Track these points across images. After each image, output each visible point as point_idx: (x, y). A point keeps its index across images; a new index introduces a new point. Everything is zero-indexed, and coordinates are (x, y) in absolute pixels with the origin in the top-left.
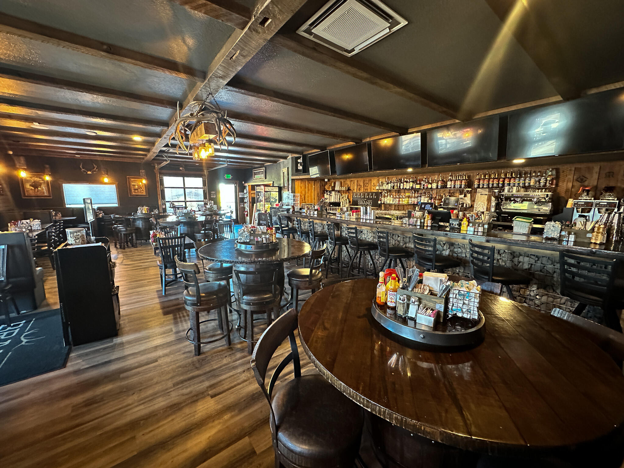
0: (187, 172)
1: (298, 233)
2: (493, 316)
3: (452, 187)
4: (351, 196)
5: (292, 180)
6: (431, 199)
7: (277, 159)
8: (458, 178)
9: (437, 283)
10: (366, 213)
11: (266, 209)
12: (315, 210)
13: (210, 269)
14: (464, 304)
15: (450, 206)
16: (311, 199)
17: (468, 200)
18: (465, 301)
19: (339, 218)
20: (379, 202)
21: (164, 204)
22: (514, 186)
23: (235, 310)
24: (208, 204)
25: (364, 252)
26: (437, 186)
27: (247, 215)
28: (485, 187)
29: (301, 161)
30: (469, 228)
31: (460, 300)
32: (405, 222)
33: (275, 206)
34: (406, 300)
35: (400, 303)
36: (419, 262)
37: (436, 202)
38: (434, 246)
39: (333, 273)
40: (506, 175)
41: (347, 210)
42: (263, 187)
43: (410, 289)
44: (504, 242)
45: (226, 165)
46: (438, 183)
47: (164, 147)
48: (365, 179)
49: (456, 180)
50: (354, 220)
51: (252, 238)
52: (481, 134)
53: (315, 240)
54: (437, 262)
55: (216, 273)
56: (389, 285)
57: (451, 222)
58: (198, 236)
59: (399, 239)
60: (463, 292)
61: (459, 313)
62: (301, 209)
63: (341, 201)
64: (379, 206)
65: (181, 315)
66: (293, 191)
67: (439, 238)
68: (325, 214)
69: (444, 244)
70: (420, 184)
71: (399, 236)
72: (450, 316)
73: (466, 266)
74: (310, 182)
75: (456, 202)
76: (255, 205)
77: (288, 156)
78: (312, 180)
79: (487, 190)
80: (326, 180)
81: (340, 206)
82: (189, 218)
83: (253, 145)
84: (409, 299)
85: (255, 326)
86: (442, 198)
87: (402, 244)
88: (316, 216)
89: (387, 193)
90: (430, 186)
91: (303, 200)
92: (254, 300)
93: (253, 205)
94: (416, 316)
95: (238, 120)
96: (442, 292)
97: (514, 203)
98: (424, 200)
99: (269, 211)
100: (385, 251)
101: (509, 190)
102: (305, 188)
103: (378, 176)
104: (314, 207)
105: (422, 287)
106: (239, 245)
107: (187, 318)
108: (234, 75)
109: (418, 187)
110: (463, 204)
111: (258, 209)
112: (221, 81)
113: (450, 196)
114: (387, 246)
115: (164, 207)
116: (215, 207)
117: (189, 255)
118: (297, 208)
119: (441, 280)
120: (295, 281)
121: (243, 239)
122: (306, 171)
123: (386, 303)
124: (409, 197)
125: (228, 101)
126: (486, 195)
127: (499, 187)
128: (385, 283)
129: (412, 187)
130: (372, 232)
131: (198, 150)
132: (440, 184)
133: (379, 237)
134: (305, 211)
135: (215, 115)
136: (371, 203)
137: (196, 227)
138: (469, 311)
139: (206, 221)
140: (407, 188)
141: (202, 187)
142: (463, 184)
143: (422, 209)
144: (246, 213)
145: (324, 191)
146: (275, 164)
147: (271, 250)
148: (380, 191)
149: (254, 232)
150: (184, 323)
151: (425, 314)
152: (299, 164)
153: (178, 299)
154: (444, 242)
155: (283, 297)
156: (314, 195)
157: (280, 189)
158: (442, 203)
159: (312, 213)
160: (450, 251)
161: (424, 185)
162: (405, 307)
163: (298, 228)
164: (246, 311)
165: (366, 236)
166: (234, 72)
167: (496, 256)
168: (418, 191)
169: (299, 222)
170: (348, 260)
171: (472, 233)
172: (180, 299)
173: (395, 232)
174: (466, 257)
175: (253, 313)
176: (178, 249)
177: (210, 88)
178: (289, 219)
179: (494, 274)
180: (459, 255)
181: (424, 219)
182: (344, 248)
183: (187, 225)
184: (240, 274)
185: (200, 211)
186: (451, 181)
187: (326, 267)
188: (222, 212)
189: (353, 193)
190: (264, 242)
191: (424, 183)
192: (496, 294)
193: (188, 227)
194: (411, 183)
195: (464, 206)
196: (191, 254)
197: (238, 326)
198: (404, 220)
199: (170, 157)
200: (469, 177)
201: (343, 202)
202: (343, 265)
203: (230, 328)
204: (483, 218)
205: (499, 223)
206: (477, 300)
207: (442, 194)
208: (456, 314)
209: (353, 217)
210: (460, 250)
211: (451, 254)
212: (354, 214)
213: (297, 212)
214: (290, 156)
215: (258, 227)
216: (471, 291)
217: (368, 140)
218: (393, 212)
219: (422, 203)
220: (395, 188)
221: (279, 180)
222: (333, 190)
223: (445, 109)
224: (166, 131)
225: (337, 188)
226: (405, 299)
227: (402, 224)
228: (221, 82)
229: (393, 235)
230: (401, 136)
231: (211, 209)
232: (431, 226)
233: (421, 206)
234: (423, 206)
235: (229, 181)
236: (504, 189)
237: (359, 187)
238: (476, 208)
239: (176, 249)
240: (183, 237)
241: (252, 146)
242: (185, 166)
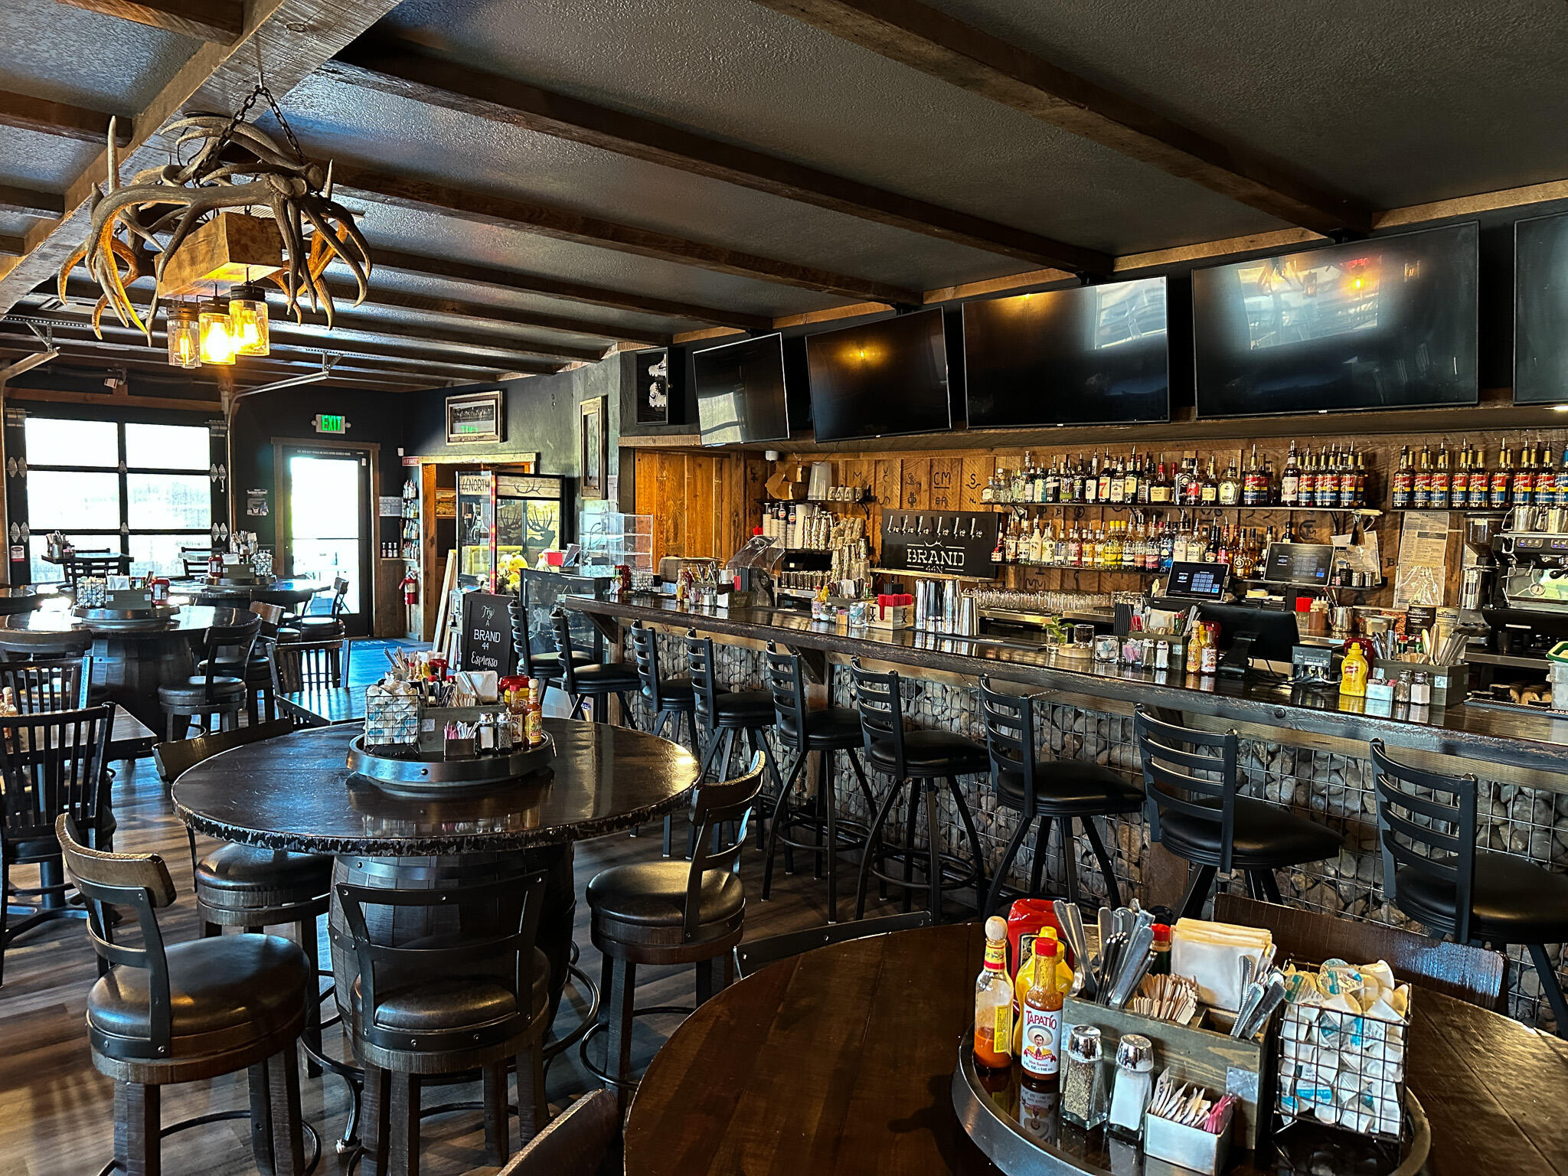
0: (138, 400)
1: (646, 691)
2: (1468, 1109)
3: (1303, 501)
4: (878, 527)
5: (624, 451)
6: (1216, 550)
7: (558, 359)
8: (1327, 463)
9: (1230, 972)
10: (939, 610)
11: (501, 572)
12: (722, 589)
13: (223, 870)
14: (1343, 1067)
15: (1295, 582)
16: (706, 539)
17: (1366, 558)
18: (1345, 1056)
19: (823, 628)
20: (997, 557)
21: (20, 542)
22: (1551, 504)
23: (337, 1067)
24: (233, 547)
25: (930, 782)
26: (1241, 495)
27: (415, 598)
28: (1436, 503)
29: (664, 373)
30: (1371, 687)
31: (1328, 1049)
32: (1104, 656)
33: (542, 565)
34: (1099, 1050)
35: (1076, 1064)
36: (1167, 833)
37: (1239, 560)
38: (1229, 768)
39: (797, 873)
40: (1517, 457)
41: (858, 597)
42: (487, 476)
43: (1117, 1000)
44: (1513, 753)
45: (323, 376)
46: (1243, 482)
47: (36, 290)
48: (936, 456)
49: (1315, 473)
50: (888, 639)
51: (430, 726)
52: (1411, 279)
53: (716, 724)
54: (1239, 836)
55: (252, 889)
56: (1026, 973)
57: (1297, 658)
58: (177, 699)
59: (1079, 726)
60: (1337, 1017)
61: (1326, 1109)
62: (658, 581)
63: (836, 545)
64: (996, 574)
65: (74, 1091)
66: (627, 504)
67: (1249, 730)
68: (761, 608)
69: (1273, 755)
70: (1169, 483)
71: (1078, 715)
72: (1288, 1121)
73: (1366, 851)
74: (700, 460)
75: (1319, 565)
76: (451, 553)
77: (606, 349)
78: (711, 456)
79: (1446, 516)
80: (771, 456)
81: (829, 568)
82: (138, 614)
83: (450, 296)
84: (1111, 1047)
85: (429, 1141)
86: (1263, 544)
87: (1092, 749)
88: (723, 614)
89: (1030, 518)
90: (1208, 494)
91: (670, 540)
92: (428, 1025)
93: (443, 556)
94: (1143, 1120)
95: (382, 197)
96: (1249, 1014)
97: (1553, 577)
98: (1186, 550)
99: (514, 583)
100: (1016, 779)
101: (1534, 523)
102: (681, 486)
103: (990, 446)
104: (717, 575)
105: (1168, 993)
106: (367, 759)
107: (100, 1106)
108: (371, 21)
109: (1159, 495)
110: (1349, 573)
111: (466, 572)
112: (313, 41)
113: (1294, 539)
114: (1027, 756)
115: (19, 556)
116: (263, 562)
117: (130, 790)
118: (641, 579)
119: (1247, 962)
120: (622, 922)
121: (387, 732)
122: (683, 414)
123: (1017, 1058)
124: (1121, 537)
125: (342, 120)
126: (1442, 536)
127: (1490, 508)
128: (1012, 964)
129: (1135, 495)
130: (965, 690)
131: (194, 325)
132: (1250, 487)
133: (994, 720)
134: (675, 589)
135: (280, 185)
136: (959, 559)
137: (170, 657)
138: (1364, 1100)
139: (219, 634)
140: (1114, 499)
141: (205, 465)
142: (1347, 488)
143: (1178, 597)
144: (409, 589)
145: (762, 502)
146: (549, 378)
147: (514, 780)
148: (998, 509)
149: (439, 697)
150: (84, 1131)
151: (1178, 1118)
152: (653, 387)
153: (62, 1009)
154: (1272, 747)
155: (564, 996)
156: (719, 519)
157: (570, 491)
158: (1261, 569)
159: (706, 601)
160: (1298, 785)
161: (1184, 489)
162: (1095, 1084)
163: (644, 669)
164: (386, 1076)
165: (937, 711)
166: (369, 11)
167: (1487, 811)
168: (1160, 515)
169: (649, 642)
170: (860, 813)
171: (1384, 711)
172: (71, 1012)
173: (1063, 698)
174: (1365, 811)
175: (416, 1082)
176: (75, 765)
177: (260, 68)
178: (605, 623)
179: (1481, 897)
180: (1335, 802)
181: (1186, 641)
182: (845, 760)
183: (126, 649)
184: (363, 905)
185: (188, 578)
186: (1298, 474)
187: (767, 843)
188: (298, 586)
189: (886, 514)
190: (487, 743)
191: (1185, 481)
192: (1483, 1000)
193: (128, 659)
194: (1129, 478)
195: (1355, 583)
196: (139, 783)
197: (346, 1144)
198: (1100, 646)
199: (58, 333)
200: (1370, 459)
201: (841, 552)
202: (841, 836)
203: (309, 1155)
204: (1428, 645)
205: (1499, 659)
206: (1396, 1055)
207: (1260, 530)
208: (1311, 1111)
209: (885, 625)
210: (1337, 783)
211: (1302, 799)
212: (889, 610)
213: (641, 594)
214: (614, 350)
215: (460, 675)
216: (1371, 1013)
217: (948, 294)
218: (1058, 601)
219: (1180, 567)
220: (1064, 496)
221: (566, 446)
222: (802, 498)
223: (1261, 190)
224: (48, 229)
225: (818, 490)
226: (1093, 1047)
227: (1092, 661)
228: (313, 50)
229: (1054, 708)
230: (1084, 284)
231: (242, 574)
232: (1216, 675)
233: (1175, 577)
234: (1183, 578)
235: (338, 444)
236: (1511, 517)
237: (909, 489)
238: (1403, 591)
239: (67, 763)
240: (101, 714)
241: (444, 300)
242: (129, 371)
